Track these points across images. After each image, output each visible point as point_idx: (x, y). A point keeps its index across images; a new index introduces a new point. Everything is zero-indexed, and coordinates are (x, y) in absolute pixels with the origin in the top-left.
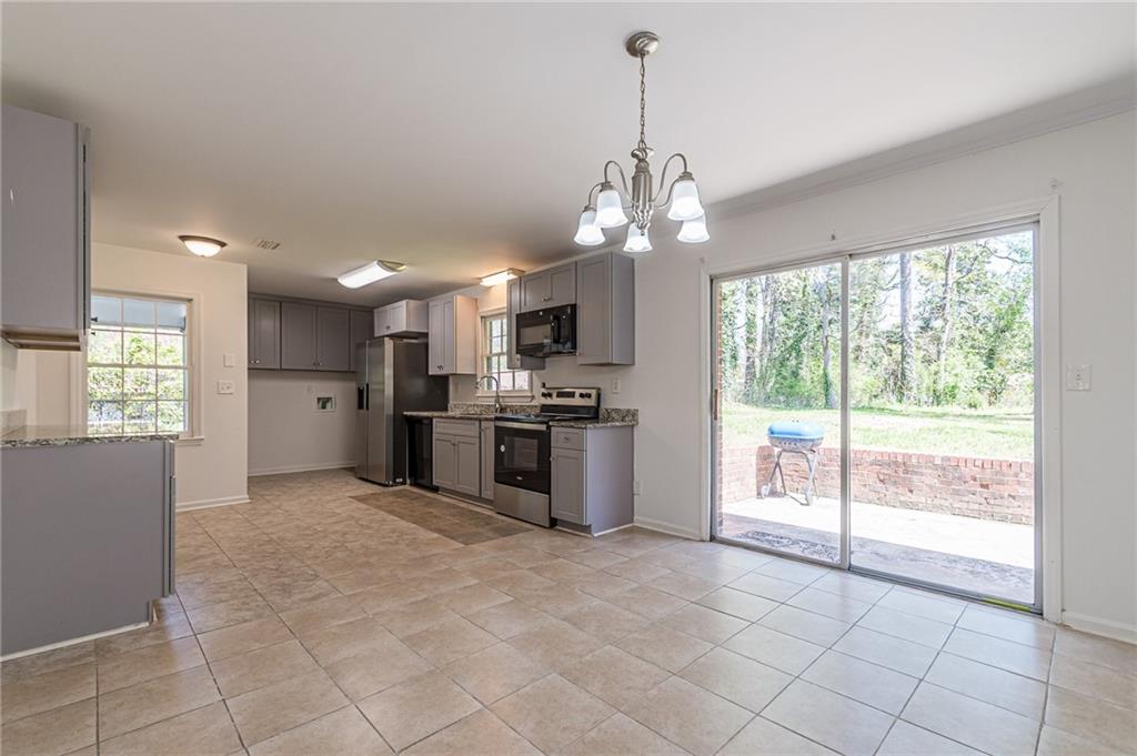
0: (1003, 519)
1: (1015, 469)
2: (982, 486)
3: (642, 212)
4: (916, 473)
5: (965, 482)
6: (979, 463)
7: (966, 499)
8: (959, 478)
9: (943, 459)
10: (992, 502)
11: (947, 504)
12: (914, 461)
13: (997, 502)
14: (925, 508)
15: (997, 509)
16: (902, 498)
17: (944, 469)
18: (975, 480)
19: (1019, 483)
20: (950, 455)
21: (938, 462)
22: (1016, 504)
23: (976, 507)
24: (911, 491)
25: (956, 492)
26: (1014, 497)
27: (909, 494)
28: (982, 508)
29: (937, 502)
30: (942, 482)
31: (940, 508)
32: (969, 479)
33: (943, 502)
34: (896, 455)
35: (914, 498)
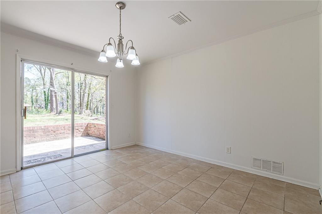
0: (59, 139)
1: (61, 127)
2: (54, 132)
3: (120, 55)
4: (37, 132)
5: (50, 132)
6: (53, 126)
7: (50, 136)
8: (48, 131)
9: (44, 127)
10: (56, 135)
11: (45, 139)
12: (36, 128)
13: (57, 135)
14: (40, 141)
15: (57, 137)
16: (32, 141)
17: (45, 129)
18: (52, 130)
19: (62, 130)
20: (46, 125)
21: (43, 128)
22: (61, 135)
23: (52, 138)
24: (35, 138)
25: (48, 135)
26: (60, 133)
27: (34, 139)
28: (54, 138)
29: (43, 139)
30: (44, 133)
31: (44, 141)
32: (50, 131)
33: (44, 139)
34: (30, 127)
35: (36, 139)
